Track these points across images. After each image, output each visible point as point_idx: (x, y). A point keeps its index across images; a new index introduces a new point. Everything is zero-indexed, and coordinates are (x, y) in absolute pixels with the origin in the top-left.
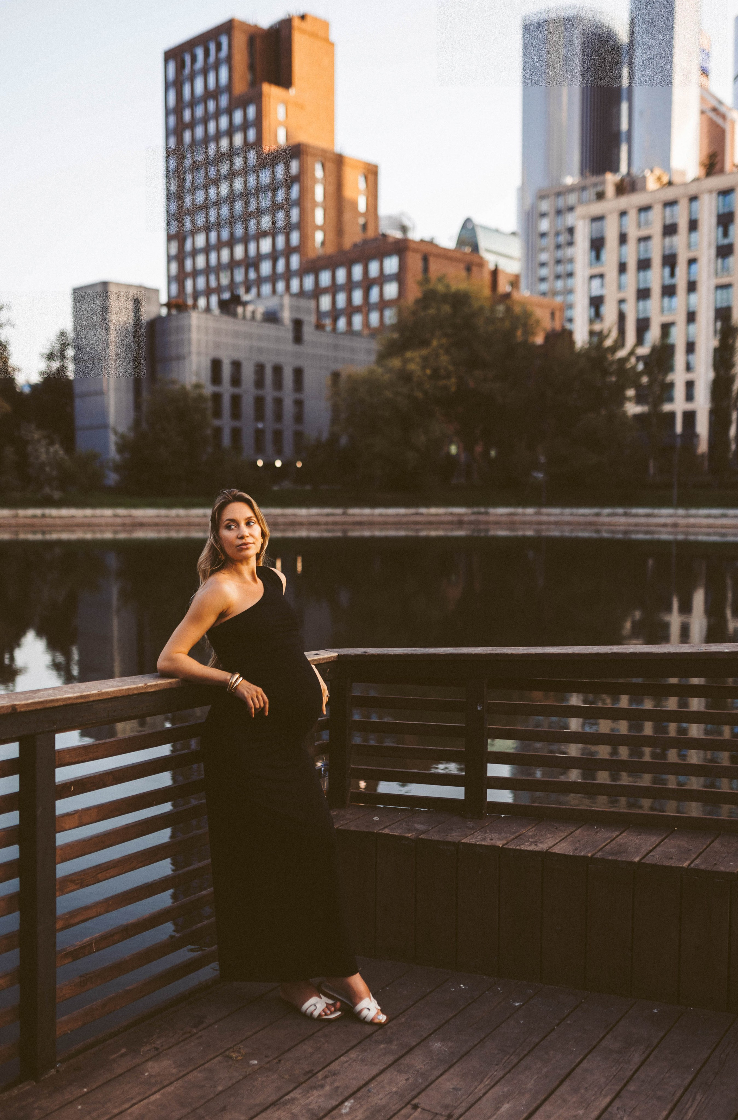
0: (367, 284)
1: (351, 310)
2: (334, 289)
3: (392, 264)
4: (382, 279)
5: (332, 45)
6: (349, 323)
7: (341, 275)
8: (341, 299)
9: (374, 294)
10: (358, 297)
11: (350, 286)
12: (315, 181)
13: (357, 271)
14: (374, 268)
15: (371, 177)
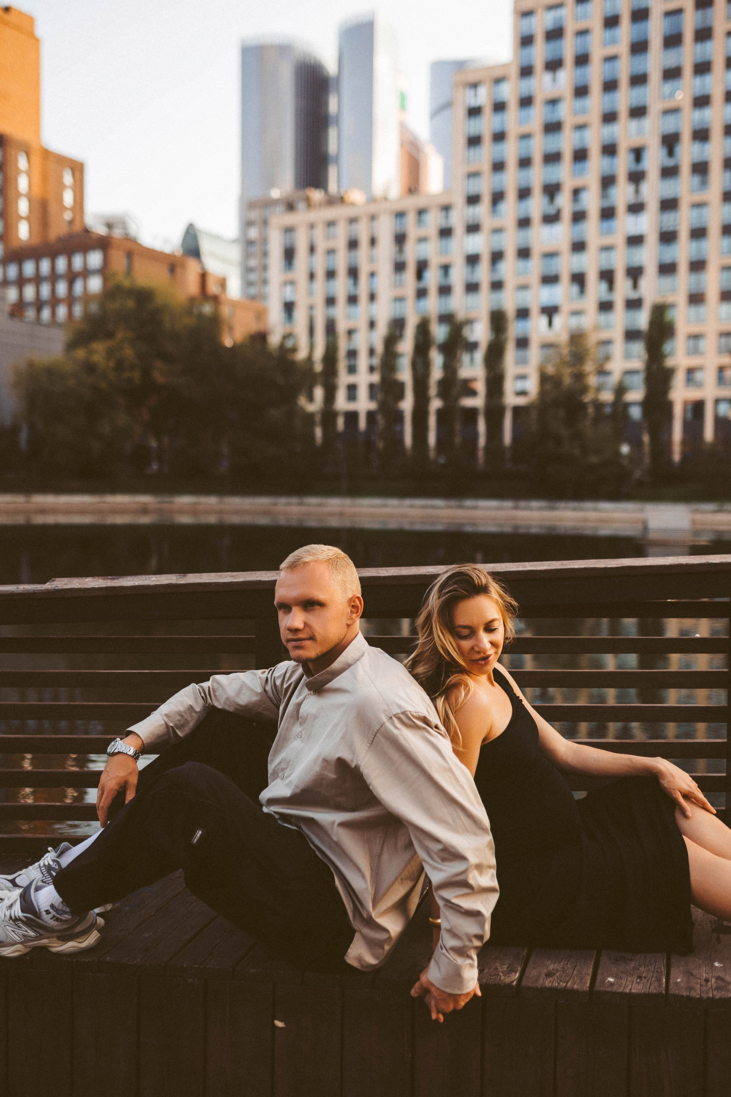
0: (71, 277)
1: (54, 302)
2: (38, 280)
3: (95, 259)
4: (86, 273)
5: (37, 40)
6: (54, 314)
7: (45, 266)
8: (45, 290)
9: (78, 287)
10: (62, 288)
11: (54, 278)
12: (18, 171)
13: (61, 264)
14: (78, 262)
15: (77, 174)
